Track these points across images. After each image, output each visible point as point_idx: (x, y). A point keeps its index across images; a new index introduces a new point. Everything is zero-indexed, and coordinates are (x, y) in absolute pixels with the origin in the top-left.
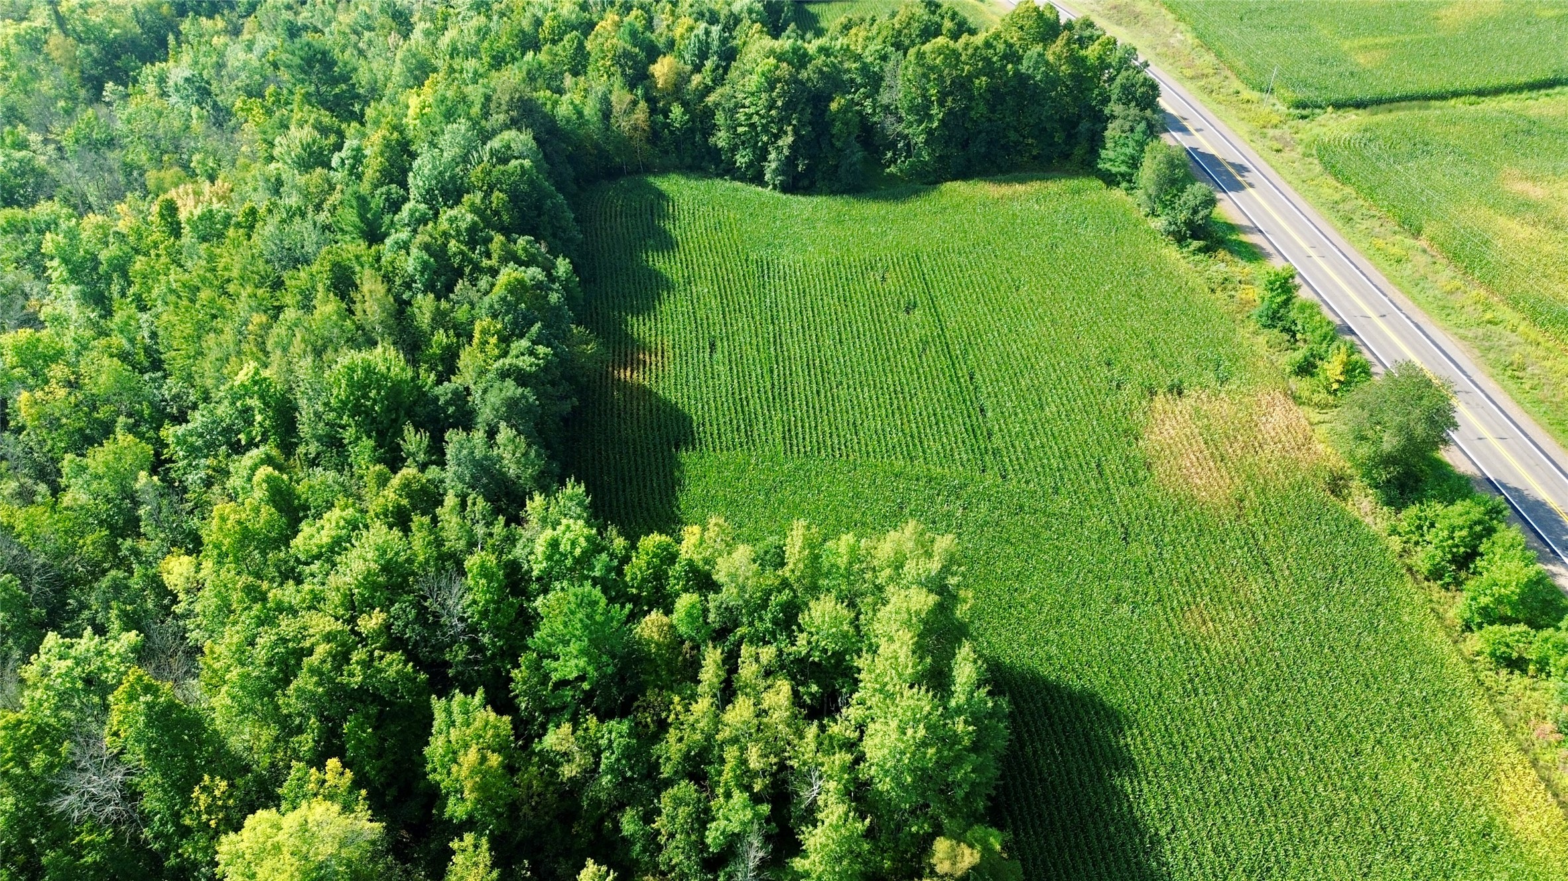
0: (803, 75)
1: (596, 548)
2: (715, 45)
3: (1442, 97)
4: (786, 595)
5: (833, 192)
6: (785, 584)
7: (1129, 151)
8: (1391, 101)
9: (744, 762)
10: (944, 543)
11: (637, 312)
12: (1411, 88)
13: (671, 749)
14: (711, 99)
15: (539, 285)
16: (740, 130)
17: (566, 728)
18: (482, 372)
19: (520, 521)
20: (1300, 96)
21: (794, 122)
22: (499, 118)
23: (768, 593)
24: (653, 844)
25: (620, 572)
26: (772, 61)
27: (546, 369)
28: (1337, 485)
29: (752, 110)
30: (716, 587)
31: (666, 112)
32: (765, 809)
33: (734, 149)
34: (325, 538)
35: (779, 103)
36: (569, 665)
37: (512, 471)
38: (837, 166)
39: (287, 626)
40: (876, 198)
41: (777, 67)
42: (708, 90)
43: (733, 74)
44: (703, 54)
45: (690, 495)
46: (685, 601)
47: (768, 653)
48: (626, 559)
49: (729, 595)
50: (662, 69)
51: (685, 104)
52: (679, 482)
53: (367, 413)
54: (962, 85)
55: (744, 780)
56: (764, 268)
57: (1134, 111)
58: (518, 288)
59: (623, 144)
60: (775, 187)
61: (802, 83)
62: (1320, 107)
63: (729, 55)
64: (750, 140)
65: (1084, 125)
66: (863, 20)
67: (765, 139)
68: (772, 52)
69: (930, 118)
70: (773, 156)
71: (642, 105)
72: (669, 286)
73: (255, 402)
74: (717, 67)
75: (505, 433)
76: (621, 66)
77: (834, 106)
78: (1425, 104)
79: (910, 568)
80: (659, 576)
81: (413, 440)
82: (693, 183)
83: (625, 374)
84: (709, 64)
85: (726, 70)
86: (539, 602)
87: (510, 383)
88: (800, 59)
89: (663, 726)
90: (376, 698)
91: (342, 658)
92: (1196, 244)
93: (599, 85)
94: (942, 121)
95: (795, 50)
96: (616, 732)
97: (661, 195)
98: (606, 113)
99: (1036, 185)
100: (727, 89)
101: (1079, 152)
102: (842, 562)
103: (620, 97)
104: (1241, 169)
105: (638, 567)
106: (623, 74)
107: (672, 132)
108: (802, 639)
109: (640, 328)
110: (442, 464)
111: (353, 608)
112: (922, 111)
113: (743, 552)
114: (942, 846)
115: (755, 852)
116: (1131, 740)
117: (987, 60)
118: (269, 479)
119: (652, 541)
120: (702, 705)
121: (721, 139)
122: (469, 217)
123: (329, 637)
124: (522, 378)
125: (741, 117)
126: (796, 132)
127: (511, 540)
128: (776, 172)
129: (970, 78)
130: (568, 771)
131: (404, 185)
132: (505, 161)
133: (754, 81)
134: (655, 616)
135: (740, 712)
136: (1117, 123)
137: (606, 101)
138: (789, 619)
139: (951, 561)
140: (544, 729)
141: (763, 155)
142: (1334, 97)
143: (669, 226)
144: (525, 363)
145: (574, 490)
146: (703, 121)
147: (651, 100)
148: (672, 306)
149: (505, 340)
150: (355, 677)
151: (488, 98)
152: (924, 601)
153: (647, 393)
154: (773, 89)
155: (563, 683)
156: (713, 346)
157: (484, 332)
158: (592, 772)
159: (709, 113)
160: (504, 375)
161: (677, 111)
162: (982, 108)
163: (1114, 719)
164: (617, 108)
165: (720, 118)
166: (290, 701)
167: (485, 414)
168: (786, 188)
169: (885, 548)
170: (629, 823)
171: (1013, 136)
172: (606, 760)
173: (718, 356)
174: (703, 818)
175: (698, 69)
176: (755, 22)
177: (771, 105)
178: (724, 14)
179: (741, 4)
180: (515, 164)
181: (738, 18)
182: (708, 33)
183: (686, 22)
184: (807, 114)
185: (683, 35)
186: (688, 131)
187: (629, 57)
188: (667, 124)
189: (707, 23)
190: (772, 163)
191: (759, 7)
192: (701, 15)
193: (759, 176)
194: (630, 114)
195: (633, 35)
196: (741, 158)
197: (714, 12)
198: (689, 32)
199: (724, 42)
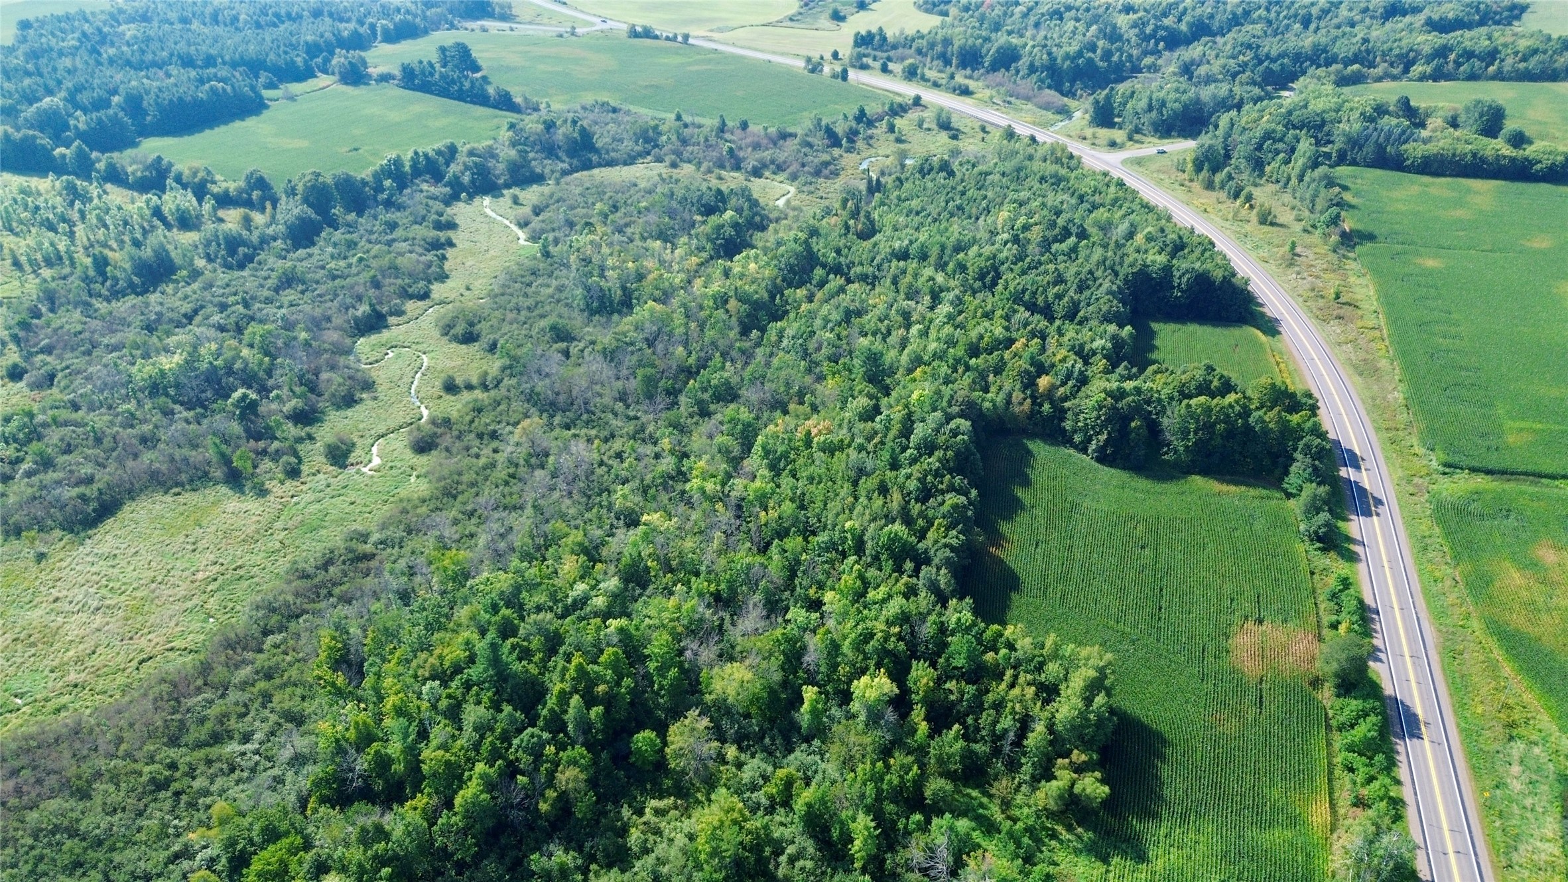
0: (1120, 405)
1: (974, 624)
2: (1076, 374)
3: (1553, 477)
4: (1041, 659)
5: (1124, 468)
6: (1042, 655)
7: (1300, 482)
8: (1513, 474)
9: (1013, 708)
10: (1109, 656)
11: (1004, 519)
12: (1530, 468)
13: (990, 697)
14: (1067, 405)
15: (964, 506)
16: (1080, 424)
17: (954, 682)
18: (936, 542)
19: (946, 608)
20: (1450, 460)
21: (1109, 429)
22: (955, 409)
23: (1035, 656)
24: (978, 729)
25: (981, 635)
26: (1103, 395)
27: (961, 546)
28: (1316, 683)
29: (1088, 416)
30: (1016, 650)
31: (1041, 405)
32: (1018, 725)
33: (1075, 432)
34: (880, 597)
35: (1103, 418)
36: (960, 661)
37: (942, 586)
38: (1129, 455)
39: (869, 624)
40: (1147, 477)
41: (1105, 399)
42: (1065, 399)
43: (1081, 394)
44: (1069, 376)
45: (1013, 613)
46: (1003, 651)
47: (1030, 677)
48: (984, 631)
49: (1020, 654)
50: (1044, 382)
51: (1052, 402)
52: (1009, 607)
53: (892, 551)
54: (1209, 427)
55: (1013, 712)
56: (1074, 506)
57: (1308, 460)
58: (955, 507)
59: (1015, 417)
60: (1092, 458)
61: (1118, 409)
62: (1462, 469)
63: (1083, 381)
64: (1085, 430)
65: (1281, 460)
66: (1167, 370)
67: (1092, 433)
68: (1105, 391)
69: (1189, 440)
70: (1094, 442)
71: (1029, 401)
72: (1023, 507)
73: (849, 536)
74: (1074, 386)
75: (943, 571)
76: (1021, 377)
77: (1133, 424)
78: (1537, 480)
79: (1091, 662)
80: (995, 641)
81: (909, 565)
82: (1047, 447)
83: (993, 550)
84: (1070, 383)
85: (1079, 390)
86: (949, 639)
87: (947, 550)
88: (1120, 395)
89: (988, 691)
90: (894, 655)
91: (886, 639)
92: (1318, 545)
93: (1007, 387)
94: (1195, 444)
95: (1119, 389)
96: (971, 689)
97: (1029, 452)
98: (1008, 401)
99: (1243, 488)
100: (1076, 401)
101: (1277, 472)
102: (1067, 654)
103: (1017, 396)
104: (1378, 502)
105: (988, 634)
106: (1022, 382)
107: (1041, 416)
108: (1043, 675)
109: (1005, 528)
110: (918, 577)
111: (889, 624)
112: (1185, 433)
113: (1028, 640)
114: (1076, 752)
115: (1011, 736)
116: (1168, 751)
117: (1228, 416)
118: (859, 570)
119: (995, 627)
120: (1003, 686)
121: (1068, 425)
122: (937, 464)
123: (881, 631)
124: (952, 549)
125: (1081, 417)
126: (1109, 434)
127: (940, 615)
128: (1095, 451)
129: (1214, 424)
130: (952, 697)
131: (908, 439)
132: (955, 436)
133: (1091, 403)
134: (992, 653)
135: (1016, 691)
136: (1298, 464)
137: (1010, 395)
138: (1040, 668)
139: (1110, 663)
140: (945, 682)
141: (1089, 440)
142: (1475, 464)
143: (1029, 471)
144: (954, 542)
145: (968, 600)
146: (1060, 414)
147: (1034, 397)
148: (1022, 518)
149: (948, 529)
150: (891, 645)
151: (952, 397)
152: (1092, 673)
153: (1001, 561)
154: (1101, 409)
155: (955, 668)
156: (1037, 545)
157: (940, 524)
158: (961, 700)
159: (1065, 411)
160: (946, 546)
161: (1047, 407)
162: (1219, 440)
163: (1164, 742)
164: (1014, 399)
165: (1069, 415)
166: (869, 648)
167: (936, 561)
168: (1099, 461)
169: (1084, 652)
170: (970, 720)
171: (1237, 456)
172: (966, 696)
173: (1039, 550)
174: (995, 722)
175: (1064, 384)
176: (1105, 357)
177: (1098, 418)
178: (1087, 348)
179: (1098, 343)
180: (960, 437)
181: (1094, 353)
182: (1073, 366)
183: (1063, 352)
184: (1117, 426)
185: (1060, 361)
186: (1051, 418)
187: (1027, 372)
188: (1040, 412)
189: (1076, 354)
190: (1093, 446)
191: (1109, 345)
192: (1073, 347)
193: (1084, 450)
194: (1021, 404)
195: (1032, 358)
196: (1077, 438)
197: (1082, 346)
198: (1064, 360)
199: (1081, 372)
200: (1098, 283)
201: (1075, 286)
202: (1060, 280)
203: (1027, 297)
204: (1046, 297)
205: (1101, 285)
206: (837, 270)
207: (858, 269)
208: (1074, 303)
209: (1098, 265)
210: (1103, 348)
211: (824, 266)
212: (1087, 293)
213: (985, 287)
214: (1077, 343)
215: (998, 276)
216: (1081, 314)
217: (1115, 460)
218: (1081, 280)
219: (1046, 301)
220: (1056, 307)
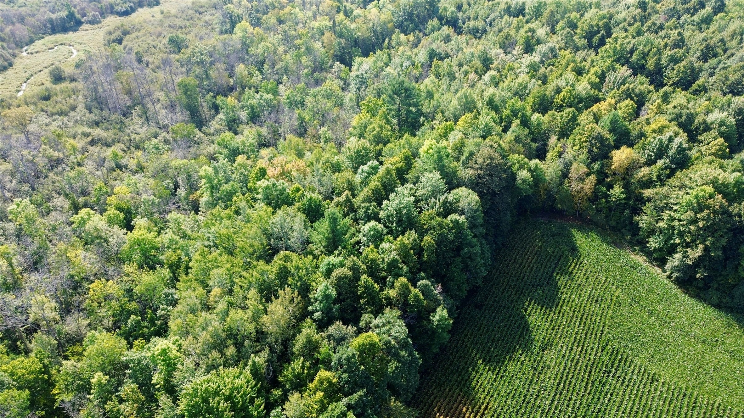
2: (671, 152)
5: (718, 306)
11: (488, 361)
14: (647, 193)
16: (662, 224)
21: (708, 243)
22: (468, 174)
26: (710, 189)
29: (676, 216)
31: (610, 186)
33: (652, 232)
35: (701, 224)
38: (734, 286)
41: (711, 196)
42: (648, 183)
43: (673, 181)
44: (661, 152)
50: (622, 155)
51: (627, 186)
56: (618, 362)
59: (570, 198)
60: (670, 277)
61: (730, 215)
63: (682, 163)
64: (669, 232)
67: (678, 241)
68: (714, 183)
70: (678, 256)
71: (593, 178)
74: (666, 168)
76: (591, 144)
82: (605, 246)
84: (661, 163)
85: (672, 173)
93: (569, 155)
97: (574, 249)
98: (565, 174)
100: (664, 190)
103: (579, 168)
106: (590, 151)
107: (607, 202)
121: (644, 220)
125: (666, 215)
126: (706, 250)
128: (675, 269)
132: (448, 213)
133: (687, 197)
137: (568, 165)
141: (672, 250)
146: (635, 203)
147: (602, 174)
154: (701, 210)
159: (642, 201)
161: (617, 191)
164: (573, 174)
165: (648, 207)
168: (679, 283)
175: (650, 162)
176: (722, 135)
177: (694, 221)
178: (698, 120)
179: (716, 116)
180: (454, 217)
181: (707, 128)
182: (670, 140)
183: (662, 120)
184: (724, 241)
185: (654, 131)
186: (621, 206)
187: (600, 138)
188: (606, 196)
189: (680, 125)
190: (675, 260)
191: (732, 121)
192: (679, 116)
193: (661, 262)
194: (581, 180)
195: (614, 122)
196: (653, 243)
197: (691, 118)
198: (660, 131)
199: (681, 150)
200: (728, 53)
201: (699, 53)
202: (680, 43)
203: (635, 57)
204: (660, 59)
205: (732, 55)
206: (453, 23)
207: (472, 24)
208: (693, 71)
209: (732, 36)
210: (722, 123)
211: (440, 19)
212: (713, 62)
213: (590, 46)
214: (685, 111)
215: (609, 35)
216: (700, 82)
217: (706, 287)
218: (708, 47)
219: (658, 64)
220: (668, 72)
